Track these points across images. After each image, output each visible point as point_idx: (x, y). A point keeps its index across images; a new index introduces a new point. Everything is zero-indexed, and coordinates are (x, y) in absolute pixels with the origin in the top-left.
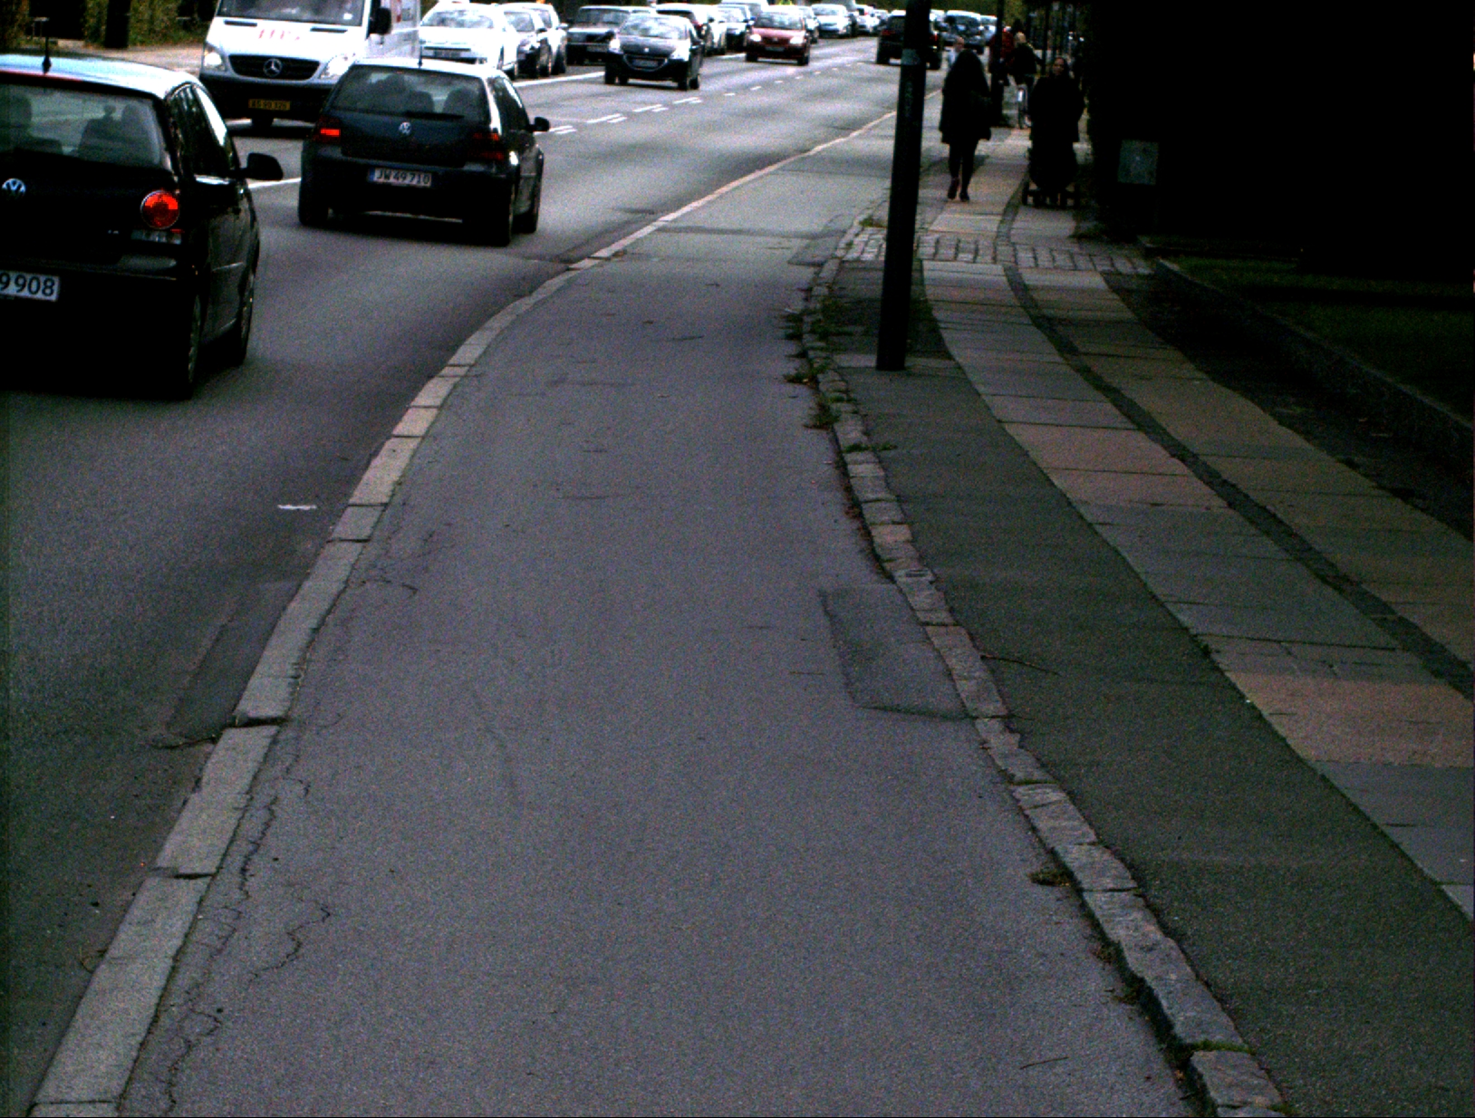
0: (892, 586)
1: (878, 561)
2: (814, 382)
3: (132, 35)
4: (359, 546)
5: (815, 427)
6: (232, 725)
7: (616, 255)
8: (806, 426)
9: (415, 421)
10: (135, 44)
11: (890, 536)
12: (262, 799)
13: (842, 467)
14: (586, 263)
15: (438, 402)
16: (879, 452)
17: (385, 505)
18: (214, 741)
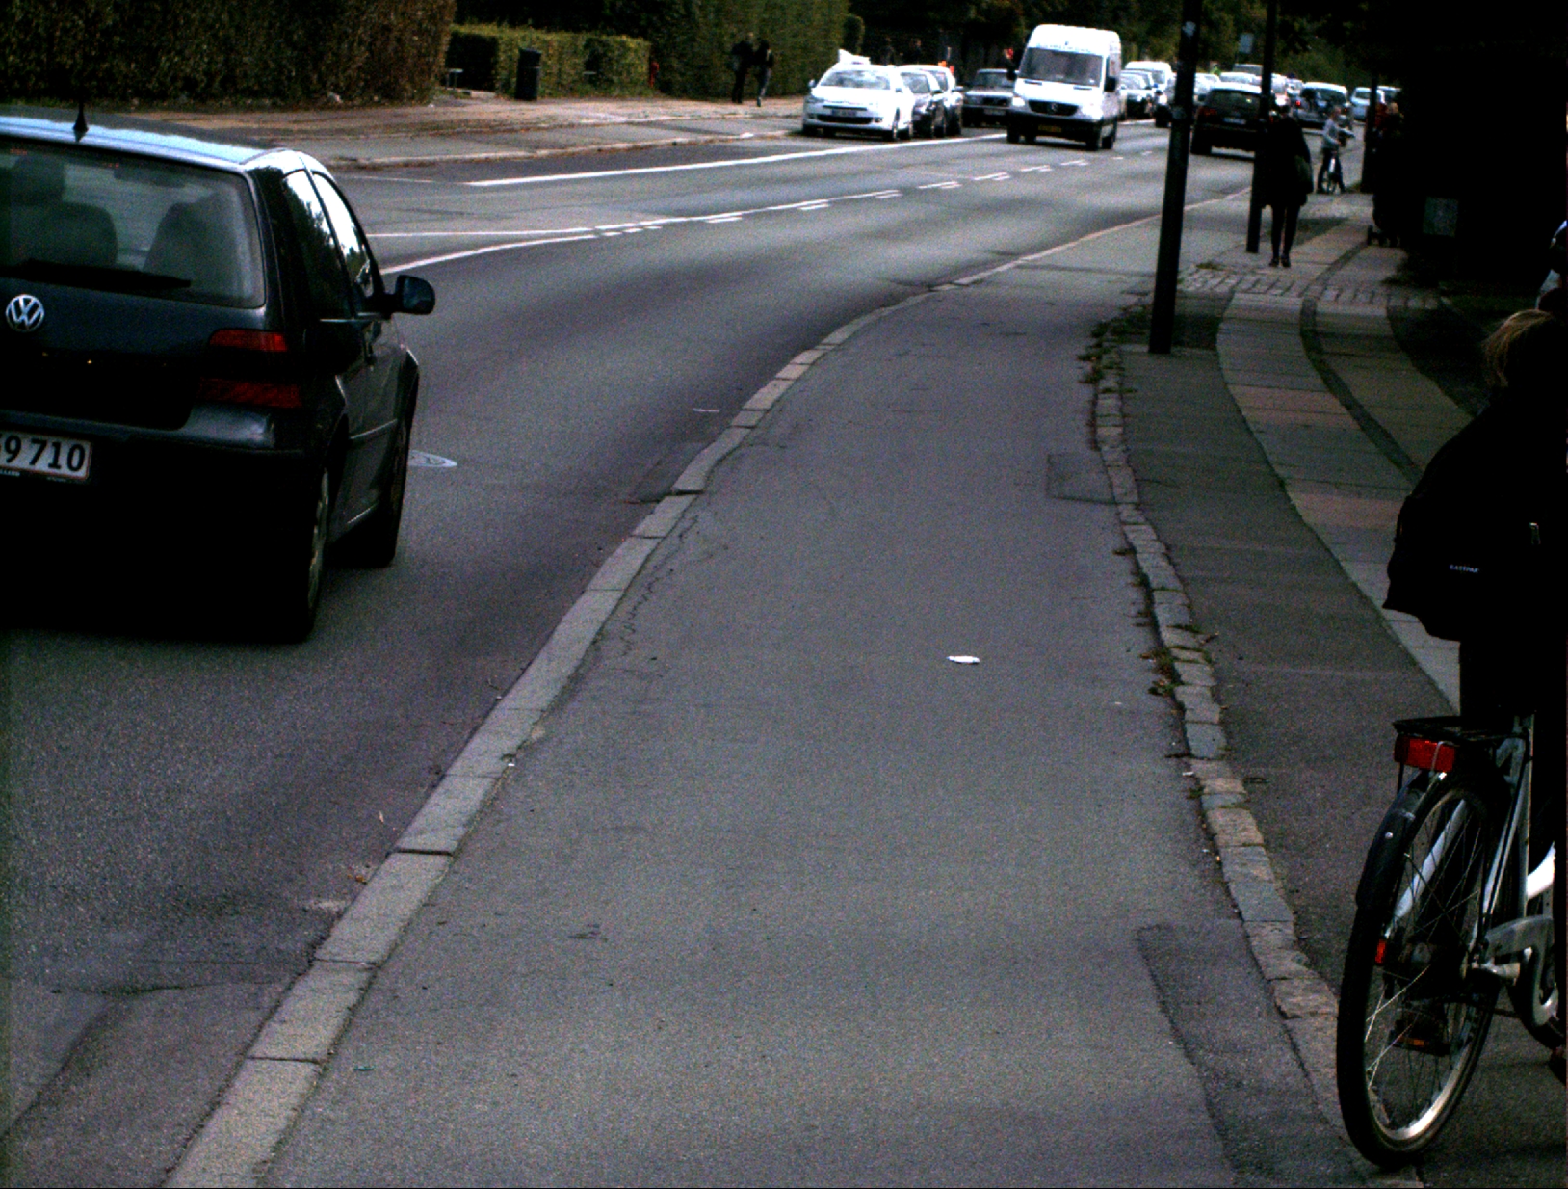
0: (1095, 455)
1: (1095, 444)
2: (1099, 358)
3: (540, 88)
4: (748, 430)
5: (1086, 382)
6: (670, 494)
7: (975, 283)
8: (1081, 382)
9: (792, 371)
10: (543, 97)
11: (1109, 431)
12: (689, 515)
13: (1094, 403)
14: (946, 287)
15: (810, 361)
16: (1122, 393)
17: (767, 411)
18: (658, 501)
